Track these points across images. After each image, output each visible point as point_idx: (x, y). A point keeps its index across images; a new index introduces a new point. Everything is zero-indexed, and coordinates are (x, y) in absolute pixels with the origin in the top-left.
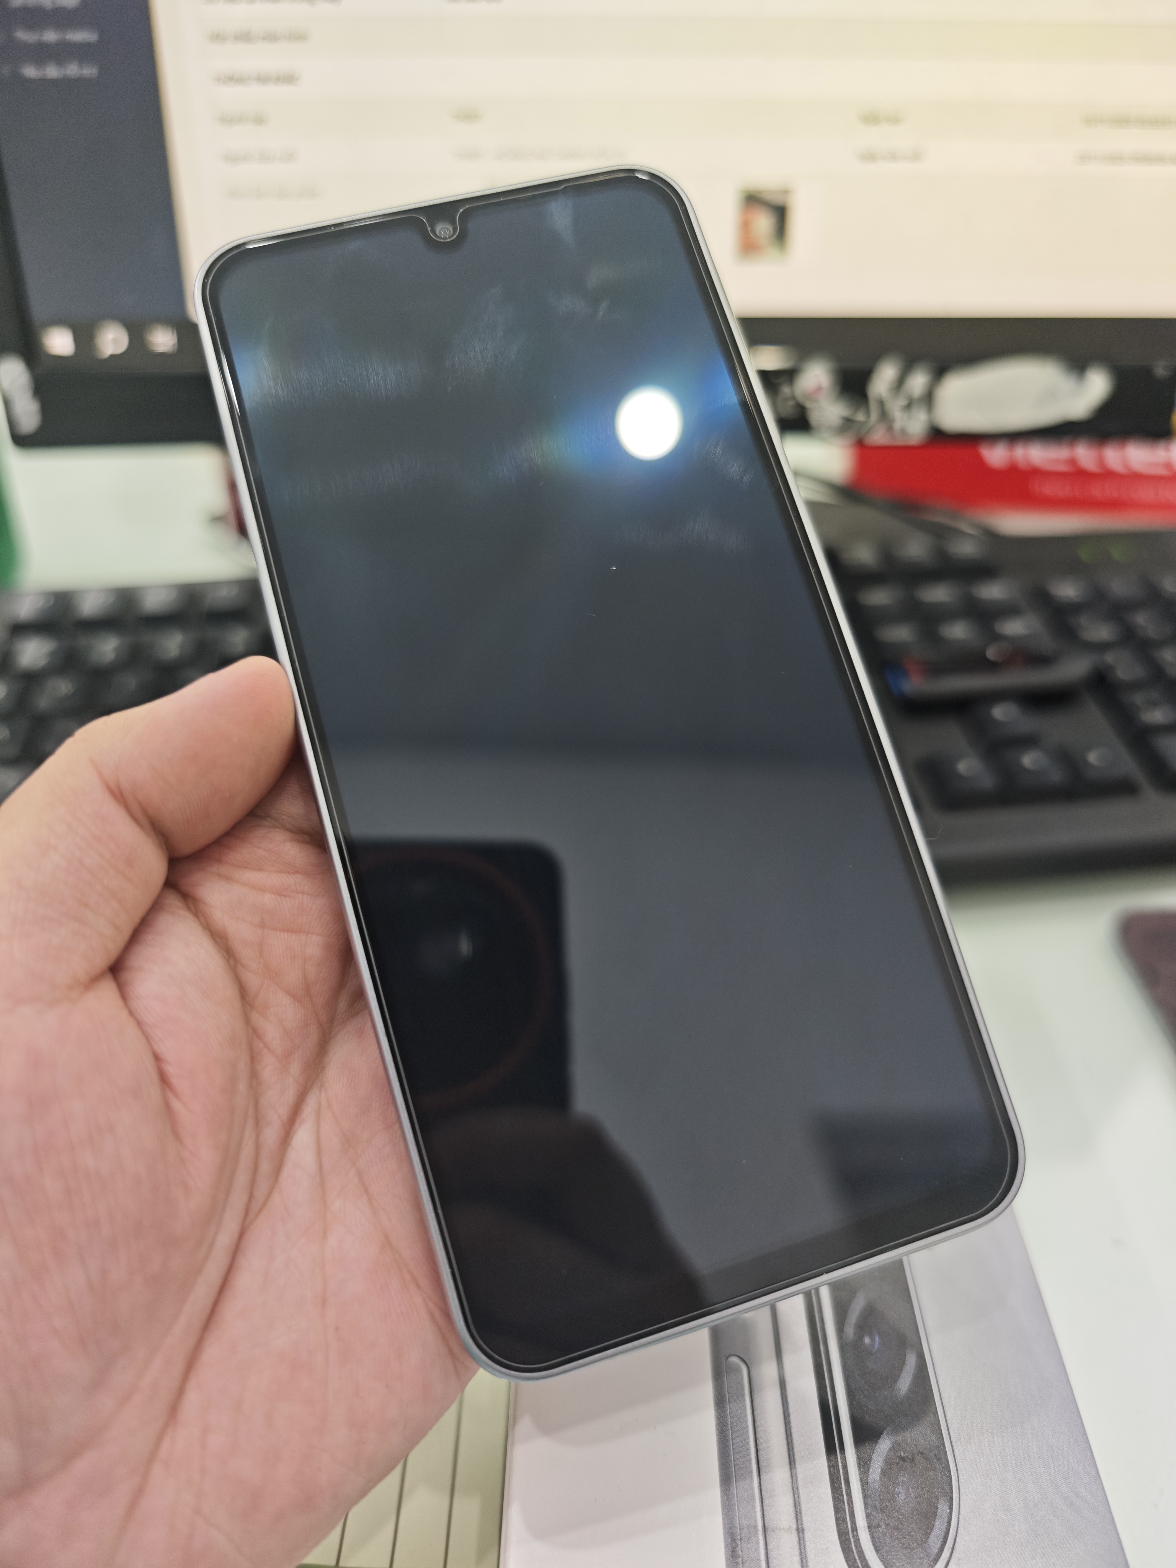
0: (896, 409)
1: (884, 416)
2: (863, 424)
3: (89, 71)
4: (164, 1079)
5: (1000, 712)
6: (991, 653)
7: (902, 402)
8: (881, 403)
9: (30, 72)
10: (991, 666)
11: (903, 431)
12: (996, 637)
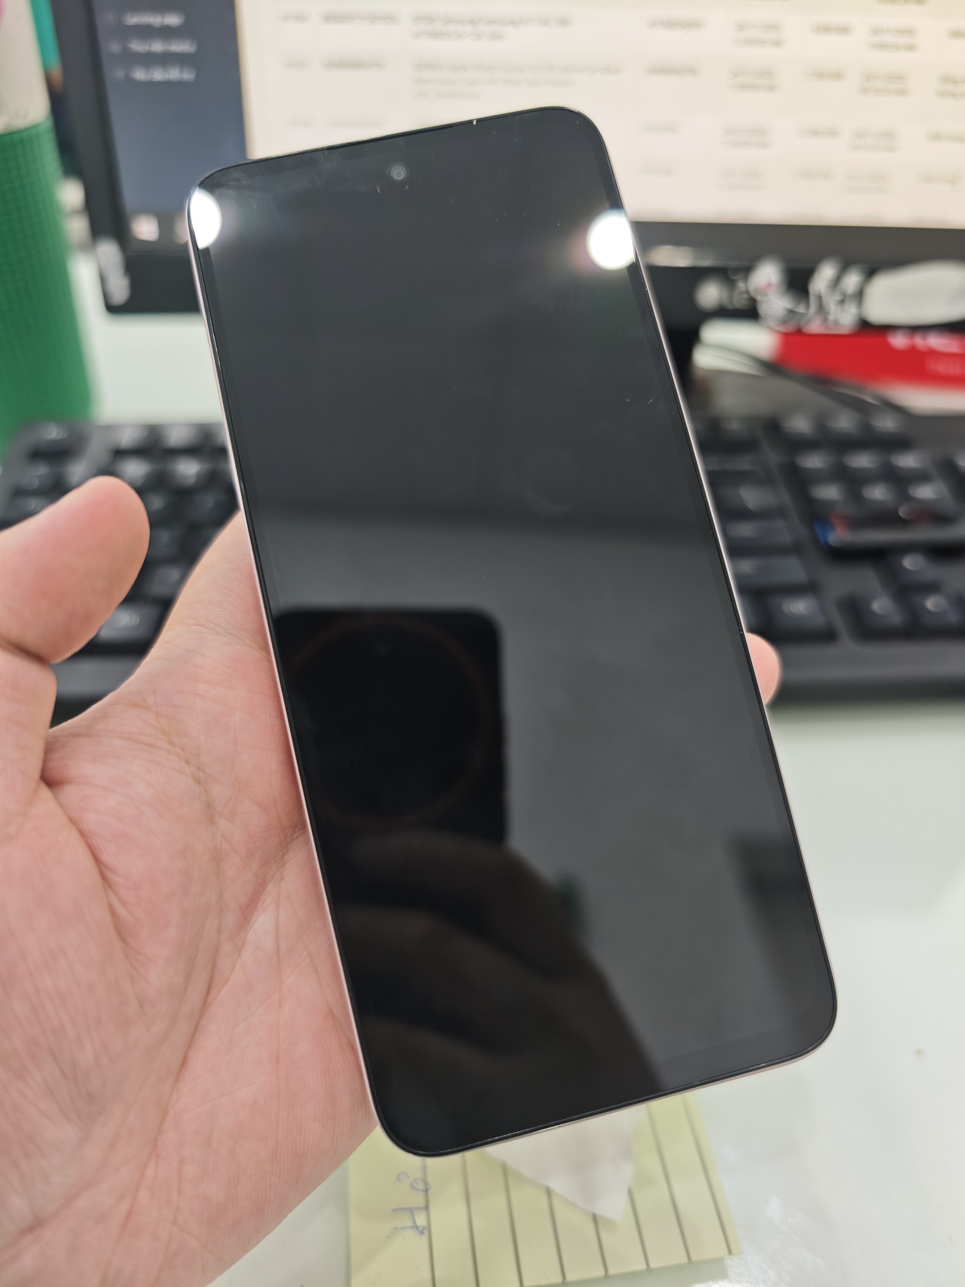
0: (831, 305)
1: (822, 309)
2: (803, 315)
3: (188, 75)
5: (909, 562)
6: (902, 512)
7: (838, 297)
8: (820, 298)
9: (140, 75)
10: (902, 523)
11: (836, 323)
12: (908, 498)
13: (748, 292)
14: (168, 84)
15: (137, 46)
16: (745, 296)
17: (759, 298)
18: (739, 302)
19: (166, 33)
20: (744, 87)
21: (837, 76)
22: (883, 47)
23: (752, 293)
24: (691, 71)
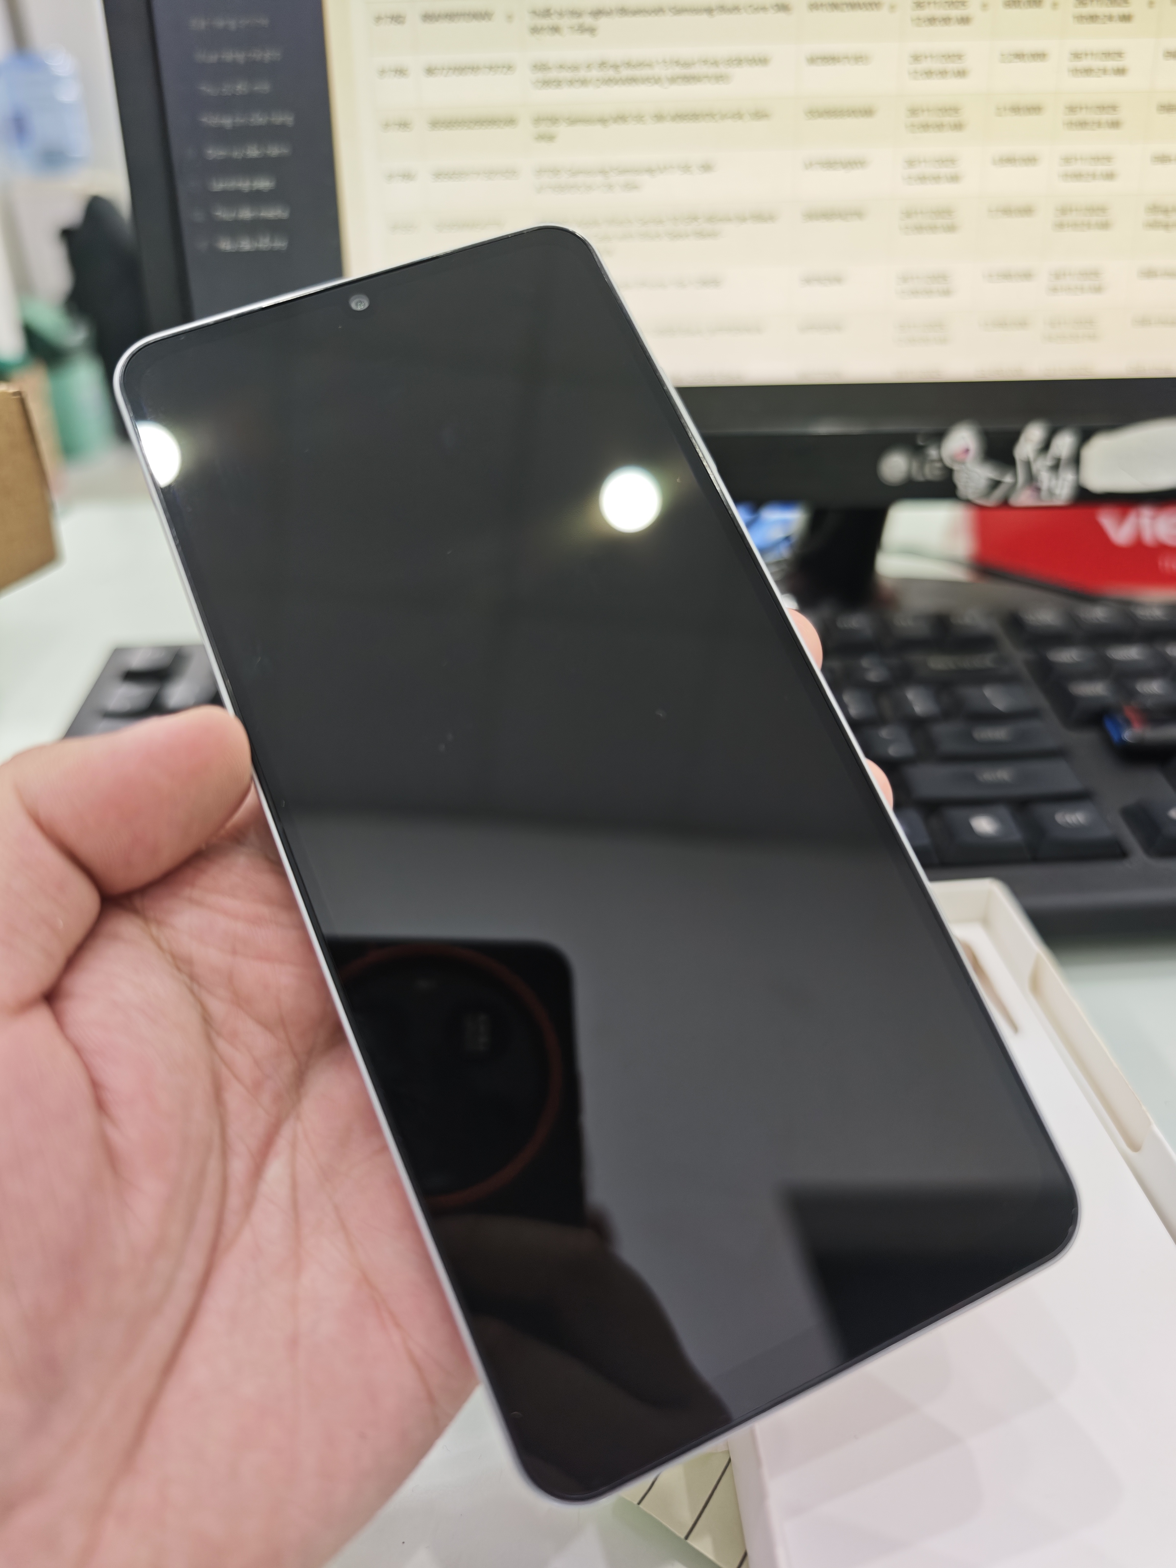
0: (1042, 470)
1: (1032, 479)
2: (1009, 485)
3: (280, 244)
4: (100, 1105)
7: (1048, 461)
8: (1028, 464)
9: (226, 245)
11: (1051, 493)
13: (941, 460)
14: (257, 254)
15: (223, 214)
16: (938, 465)
17: (956, 467)
18: (931, 473)
19: (256, 198)
20: (919, 229)
21: (1027, 211)
22: (1078, 176)
23: (948, 462)
24: (858, 214)
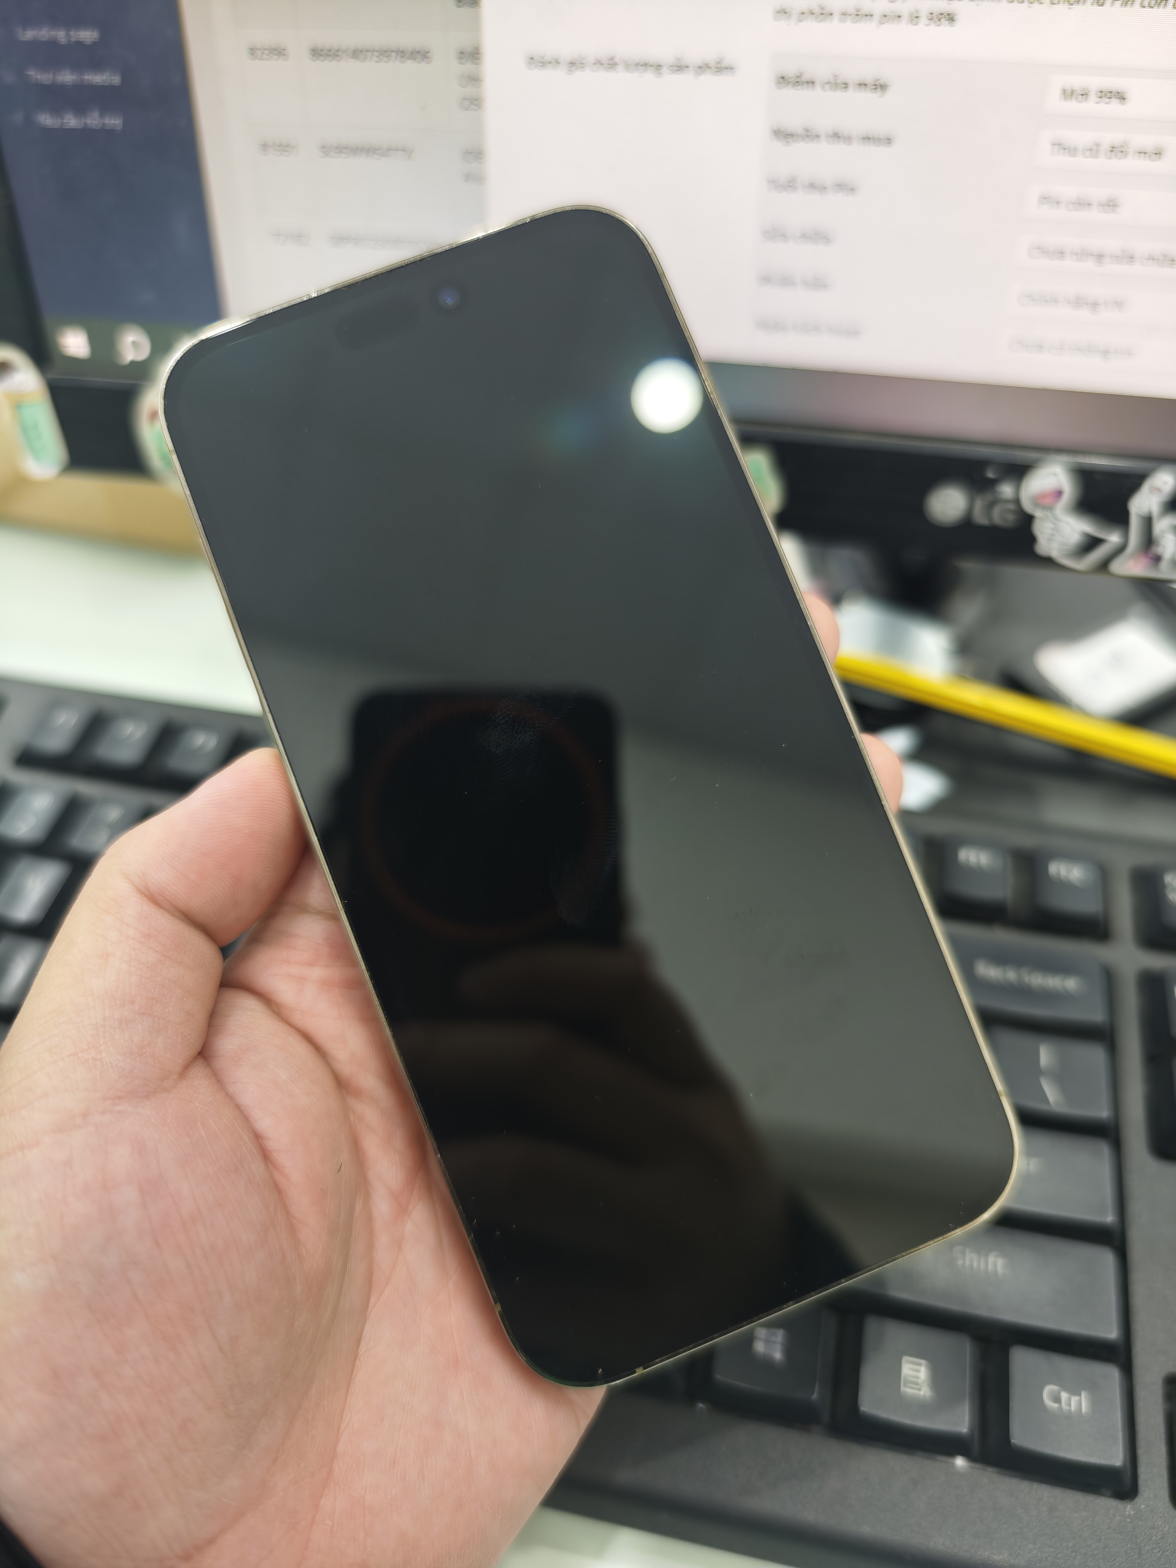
3: (115, 122)
4: (266, 1156)
8: (1145, 522)
9: (46, 120)
13: (1017, 501)
14: (86, 133)
15: (38, 75)
16: (1011, 506)
17: (1038, 514)
18: (1000, 517)
19: (77, 55)
23: (1027, 506)
